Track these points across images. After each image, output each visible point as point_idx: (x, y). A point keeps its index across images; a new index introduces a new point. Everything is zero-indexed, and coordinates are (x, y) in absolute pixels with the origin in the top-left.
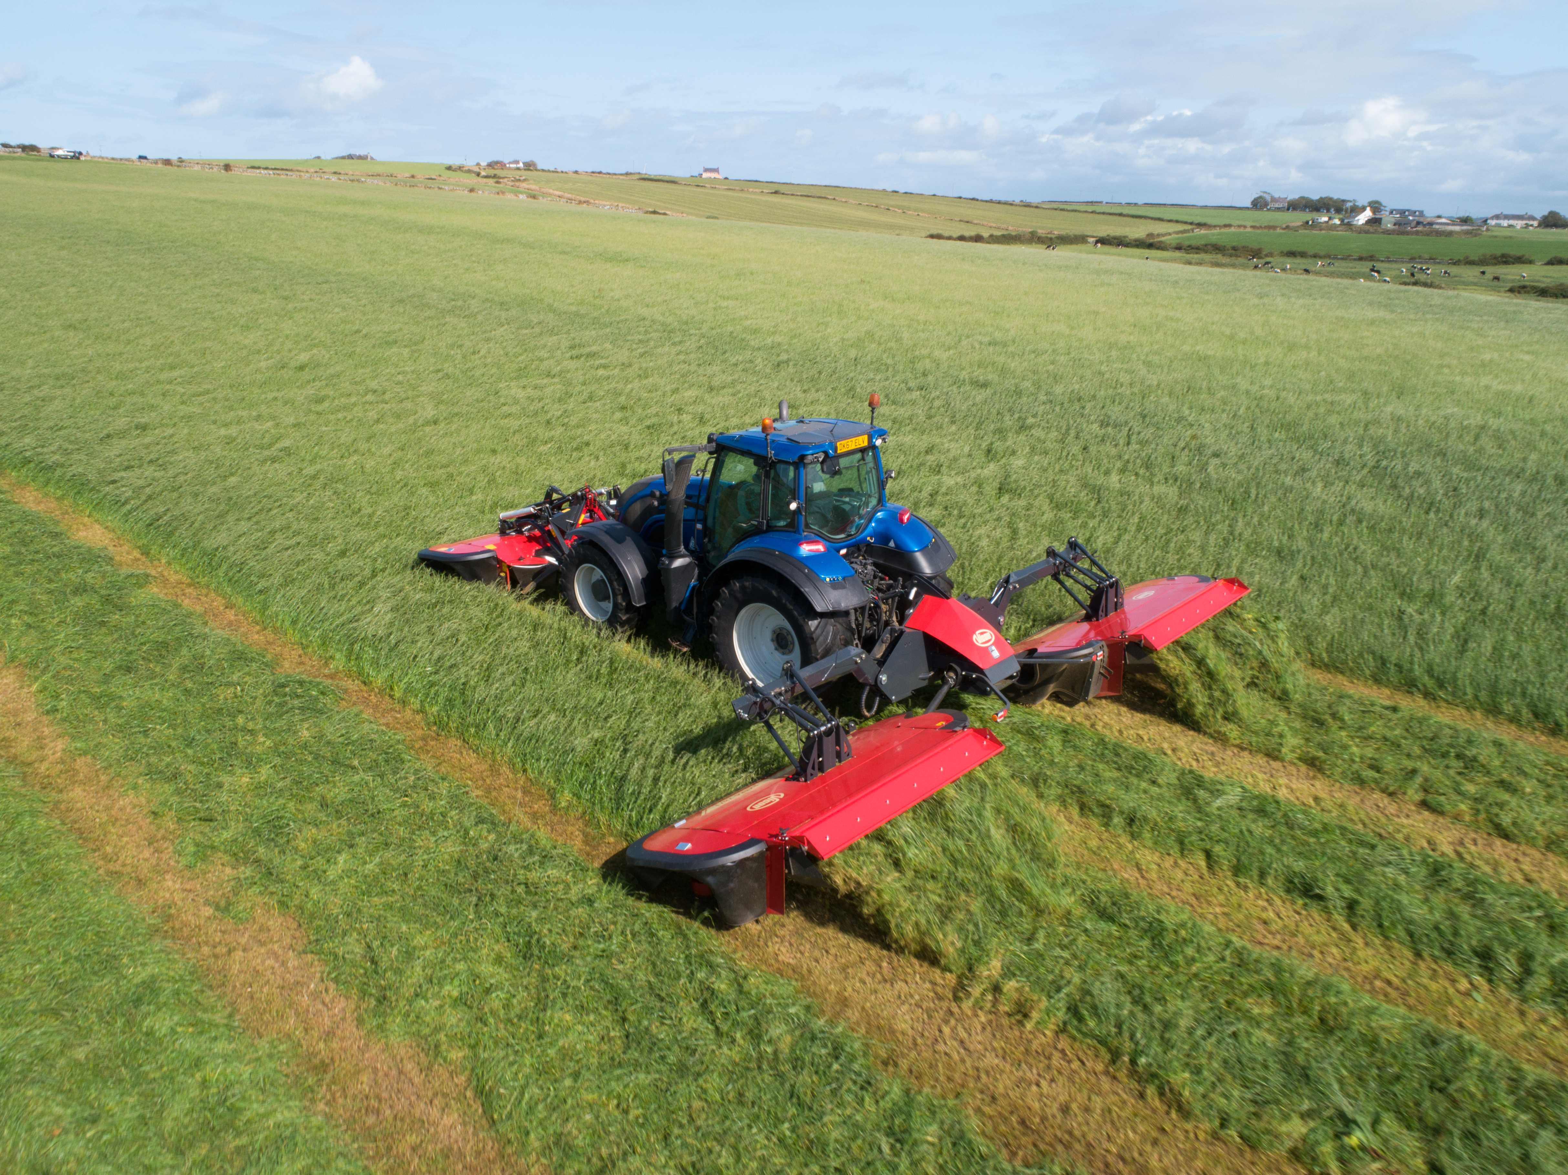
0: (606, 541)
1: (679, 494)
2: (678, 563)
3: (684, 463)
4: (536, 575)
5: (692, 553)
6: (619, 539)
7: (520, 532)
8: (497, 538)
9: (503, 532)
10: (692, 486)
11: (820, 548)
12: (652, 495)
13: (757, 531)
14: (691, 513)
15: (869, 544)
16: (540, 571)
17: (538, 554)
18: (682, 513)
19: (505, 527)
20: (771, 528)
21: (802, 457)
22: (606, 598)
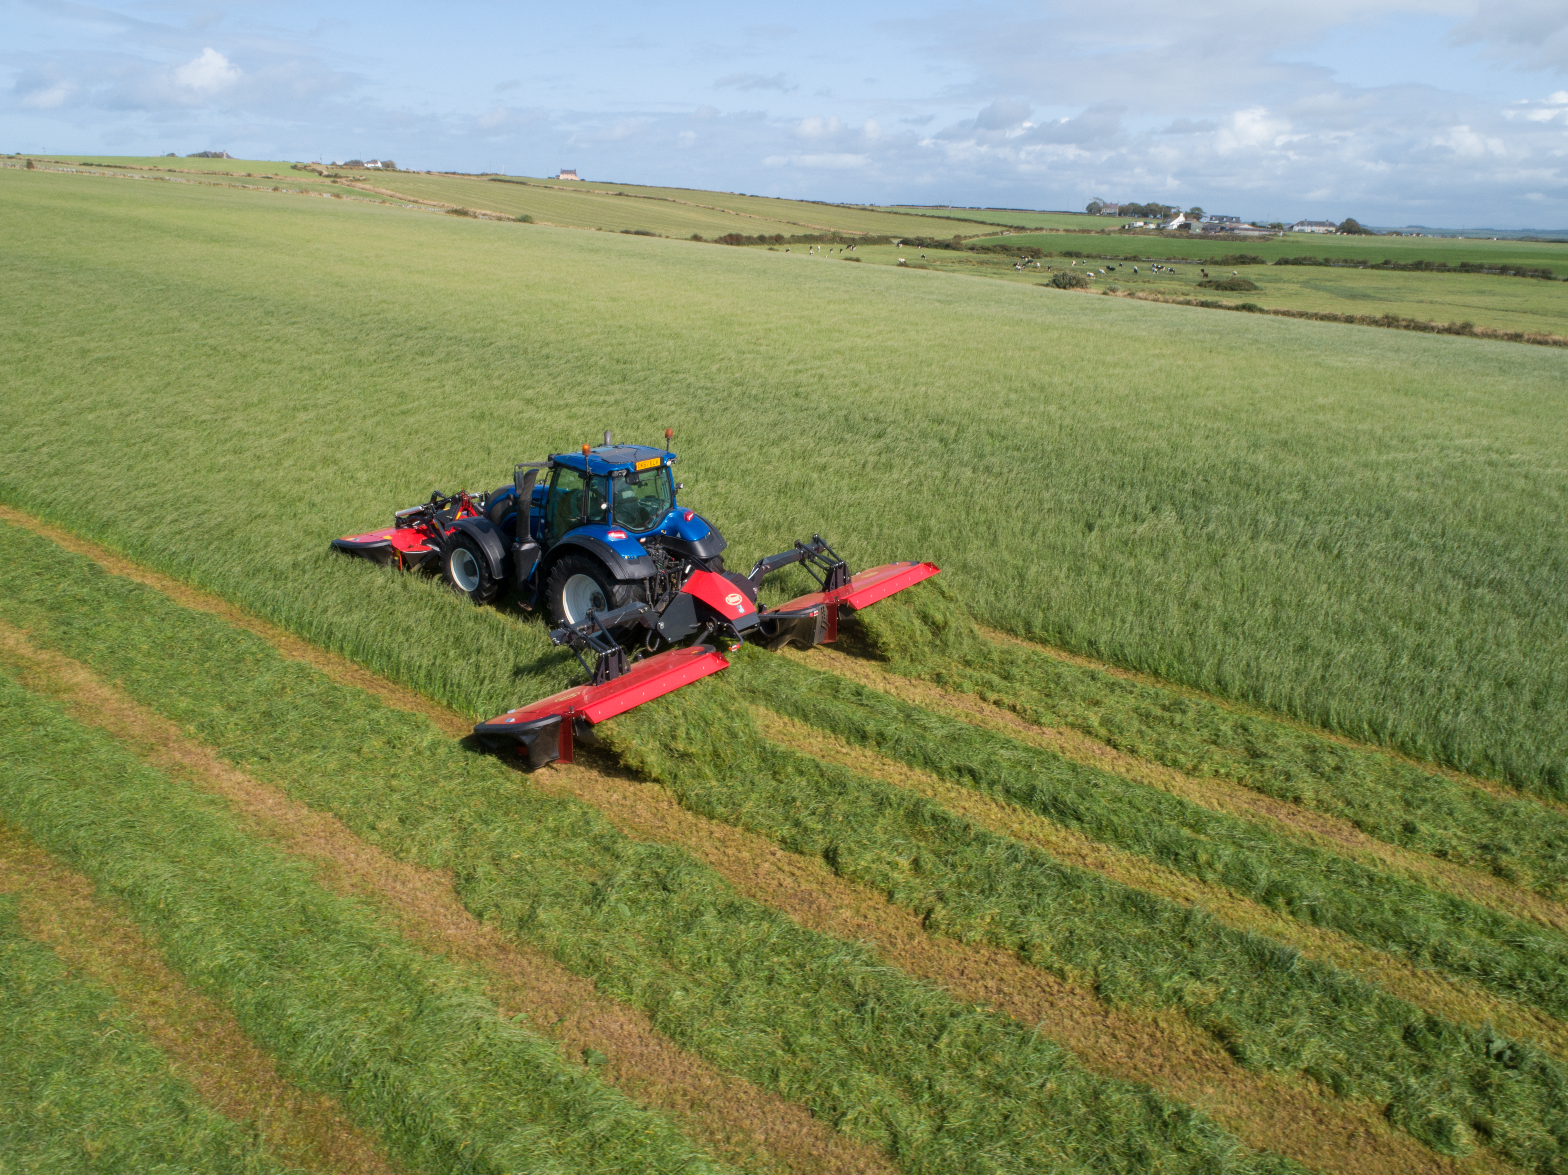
0: (475, 531)
1: (527, 497)
2: (526, 547)
3: (531, 474)
4: (422, 558)
5: (536, 540)
6: (485, 529)
7: (411, 526)
8: (393, 530)
9: (398, 526)
10: (535, 492)
11: (623, 536)
12: (508, 497)
13: (580, 524)
14: (536, 512)
15: (663, 536)
16: (425, 555)
17: (424, 543)
18: (530, 511)
19: (400, 522)
20: (590, 522)
21: (611, 472)
22: (474, 574)
